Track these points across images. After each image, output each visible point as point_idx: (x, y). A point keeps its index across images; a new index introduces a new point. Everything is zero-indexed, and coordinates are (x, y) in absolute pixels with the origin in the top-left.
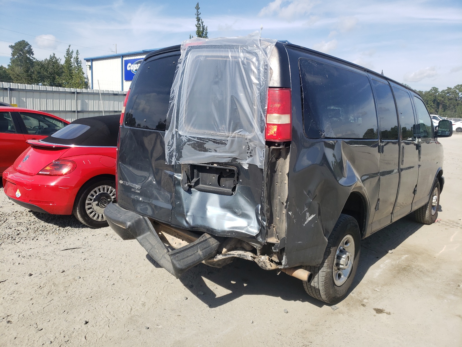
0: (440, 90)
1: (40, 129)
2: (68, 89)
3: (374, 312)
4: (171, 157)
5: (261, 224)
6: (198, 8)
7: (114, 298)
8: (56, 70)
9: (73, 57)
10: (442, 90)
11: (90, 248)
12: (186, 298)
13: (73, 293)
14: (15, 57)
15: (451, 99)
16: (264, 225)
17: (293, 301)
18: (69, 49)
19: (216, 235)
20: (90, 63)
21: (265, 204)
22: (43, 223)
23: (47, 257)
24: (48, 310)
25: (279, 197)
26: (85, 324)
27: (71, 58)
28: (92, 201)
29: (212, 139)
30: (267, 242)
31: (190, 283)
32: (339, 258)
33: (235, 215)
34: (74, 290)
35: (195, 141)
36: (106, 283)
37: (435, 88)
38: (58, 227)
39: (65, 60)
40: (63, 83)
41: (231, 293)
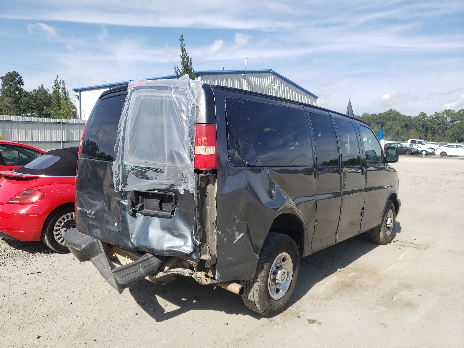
0: (428, 115)
1: (19, 160)
2: (54, 119)
3: (307, 323)
4: (118, 185)
5: (194, 243)
6: (182, 39)
7: (69, 316)
8: (44, 101)
9: (61, 88)
10: (430, 115)
11: (56, 272)
12: (136, 314)
13: (32, 312)
14: (5, 88)
15: (440, 124)
16: (197, 244)
17: (235, 315)
18: (57, 80)
19: (156, 254)
20: (78, 94)
21: (197, 225)
22: (13, 250)
23: (12, 281)
24: (5, 327)
25: (210, 218)
26: (37, 338)
27: (59, 89)
28: (61, 227)
29: (152, 168)
30: (200, 259)
31: (144, 301)
32: (275, 273)
33: (173, 236)
34: (33, 309)
35: (137, 170)
36: (64, 302)
37: (423, 113)
38: (28, 253)
39: (53, 90)
40: (51, 114)
41: (180, 309)
